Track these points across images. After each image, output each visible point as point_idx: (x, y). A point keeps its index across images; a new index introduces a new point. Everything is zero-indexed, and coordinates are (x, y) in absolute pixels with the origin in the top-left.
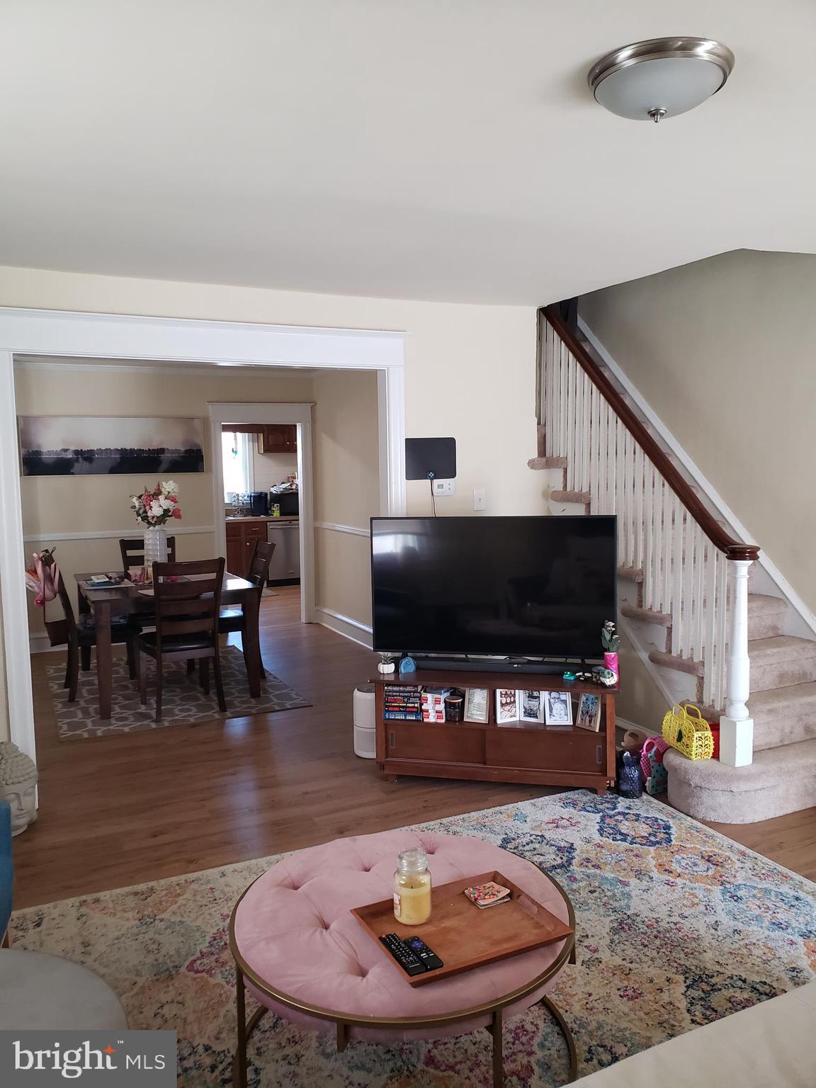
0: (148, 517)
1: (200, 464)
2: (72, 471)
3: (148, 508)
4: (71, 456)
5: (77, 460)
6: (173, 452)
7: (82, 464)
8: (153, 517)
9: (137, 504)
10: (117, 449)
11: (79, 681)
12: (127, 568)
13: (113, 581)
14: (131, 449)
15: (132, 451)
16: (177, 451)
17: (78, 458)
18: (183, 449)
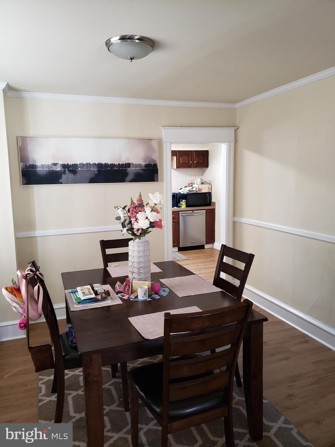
0: (133, 229)
1: (156, 175)
2: (60, 181)
3: (133, 220)
4: (60, 169)
5: (64, 172)
6: (136, 166)
7: (69, 175)
8: (138, 230)
9: (122, 216)
10: (95, 164)
11: (66, 377)
12: (106, 265)
13: (99, 297)
14: (105, 164)
15: (106, 165)
16: (139, 165)
17: (65, 171)
18: (143, 164)
